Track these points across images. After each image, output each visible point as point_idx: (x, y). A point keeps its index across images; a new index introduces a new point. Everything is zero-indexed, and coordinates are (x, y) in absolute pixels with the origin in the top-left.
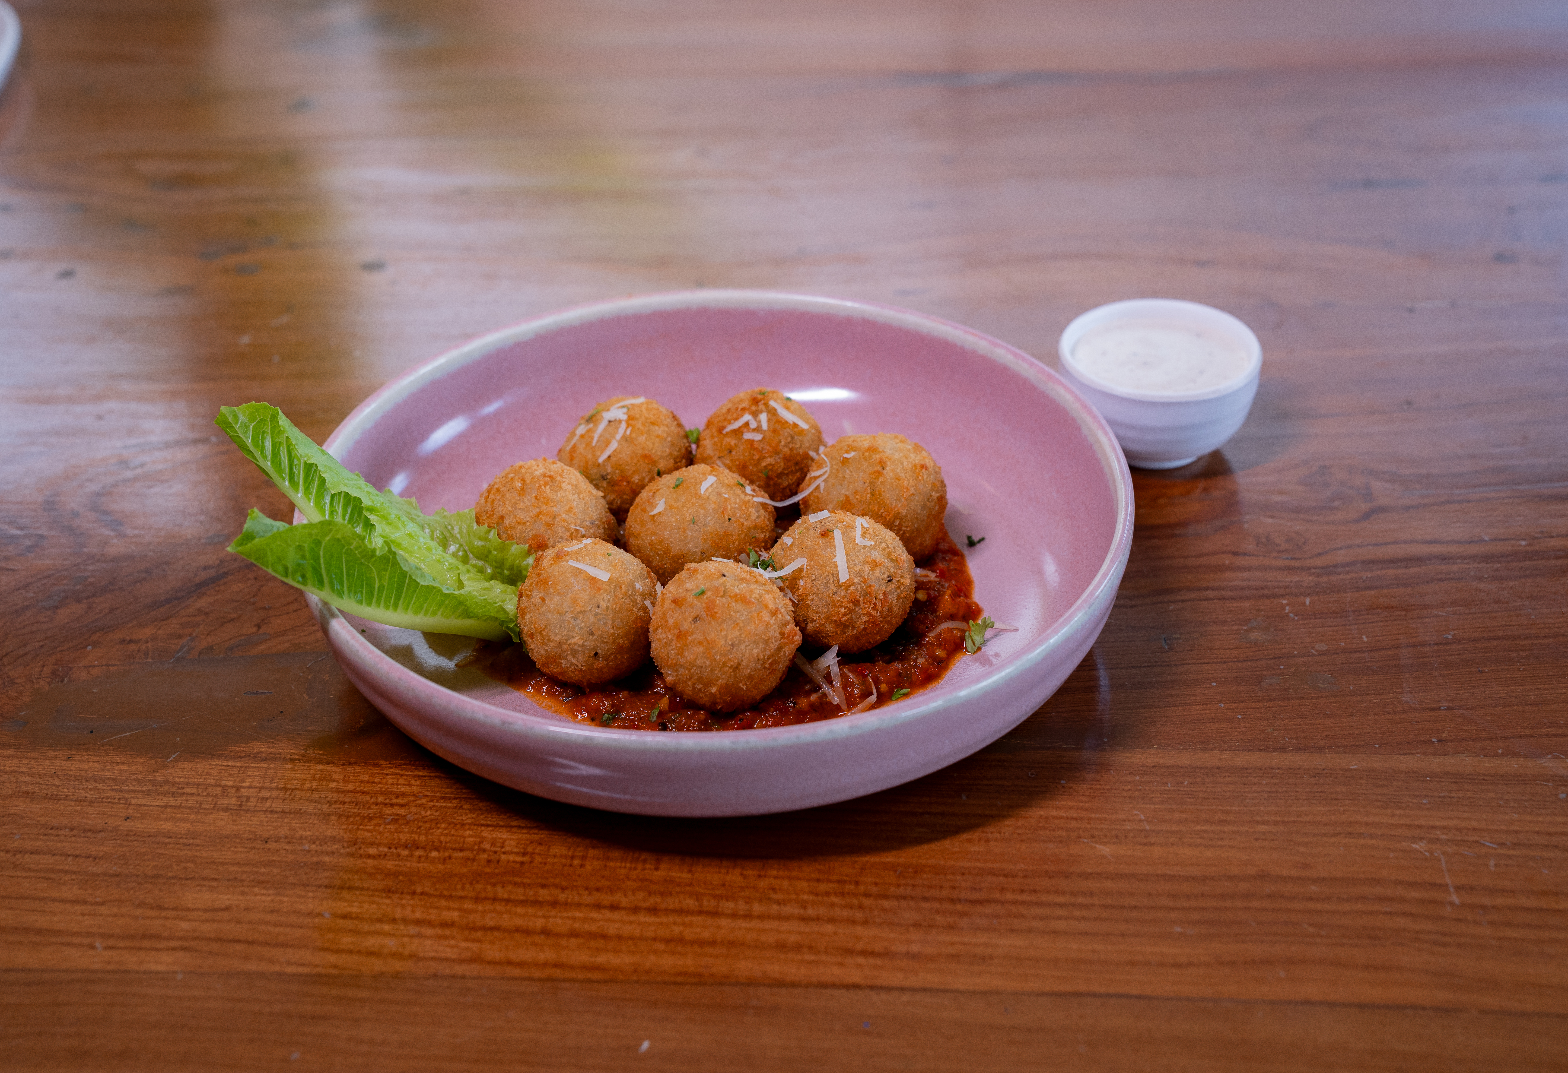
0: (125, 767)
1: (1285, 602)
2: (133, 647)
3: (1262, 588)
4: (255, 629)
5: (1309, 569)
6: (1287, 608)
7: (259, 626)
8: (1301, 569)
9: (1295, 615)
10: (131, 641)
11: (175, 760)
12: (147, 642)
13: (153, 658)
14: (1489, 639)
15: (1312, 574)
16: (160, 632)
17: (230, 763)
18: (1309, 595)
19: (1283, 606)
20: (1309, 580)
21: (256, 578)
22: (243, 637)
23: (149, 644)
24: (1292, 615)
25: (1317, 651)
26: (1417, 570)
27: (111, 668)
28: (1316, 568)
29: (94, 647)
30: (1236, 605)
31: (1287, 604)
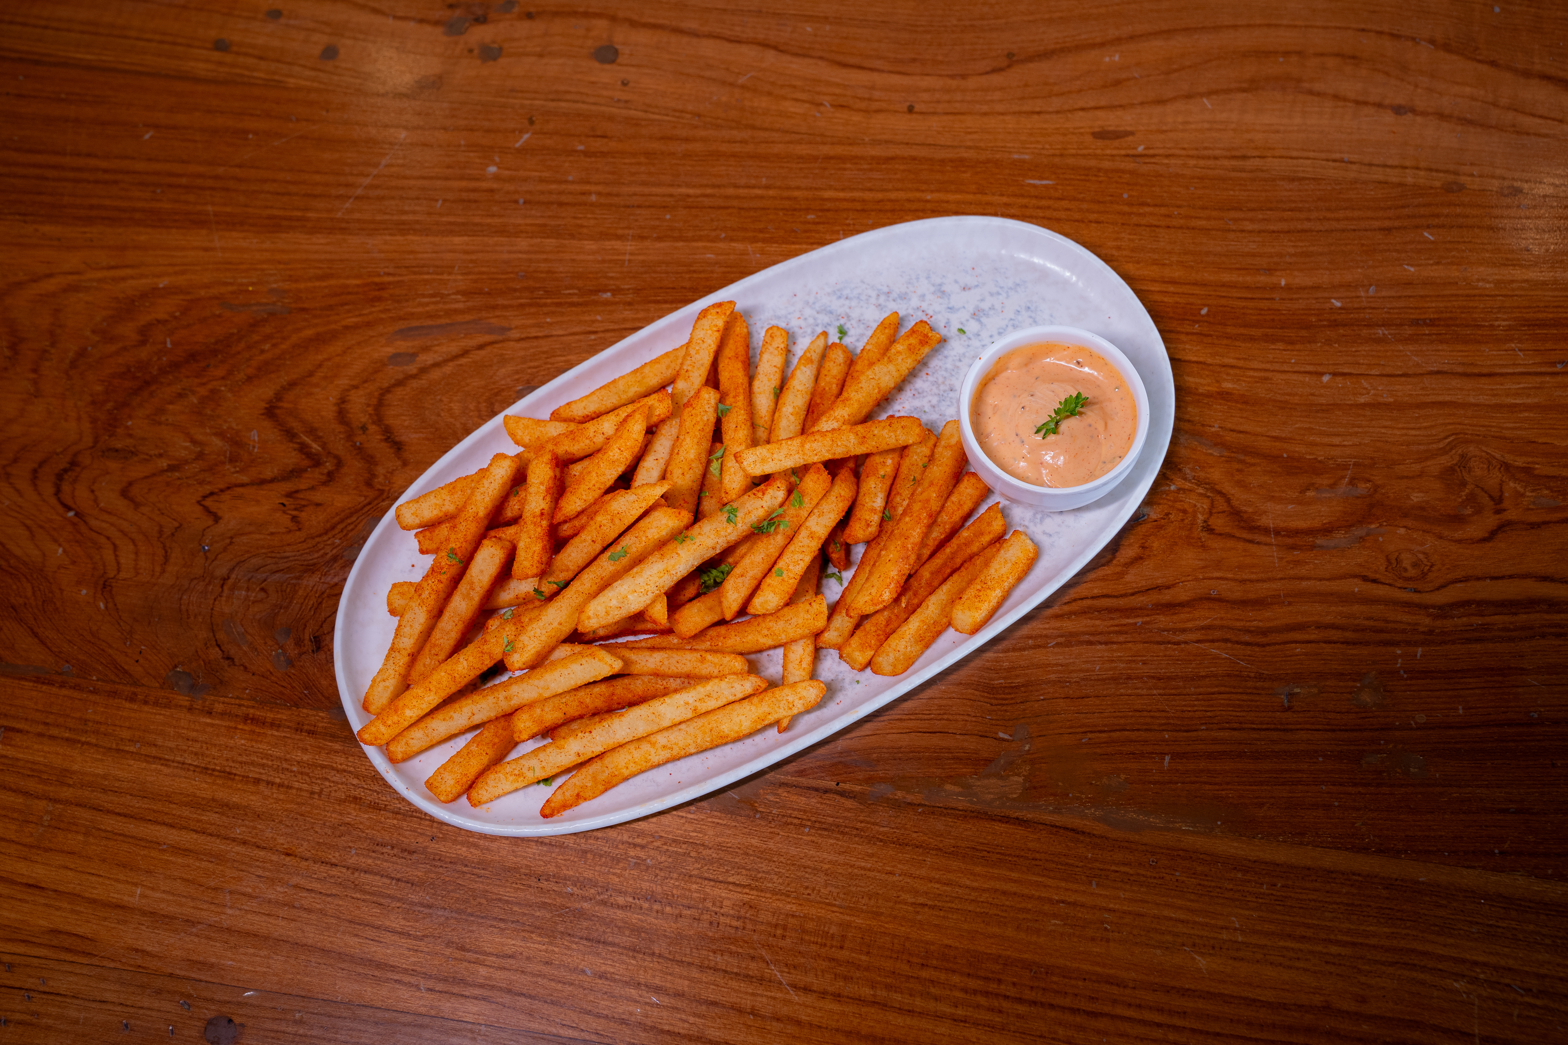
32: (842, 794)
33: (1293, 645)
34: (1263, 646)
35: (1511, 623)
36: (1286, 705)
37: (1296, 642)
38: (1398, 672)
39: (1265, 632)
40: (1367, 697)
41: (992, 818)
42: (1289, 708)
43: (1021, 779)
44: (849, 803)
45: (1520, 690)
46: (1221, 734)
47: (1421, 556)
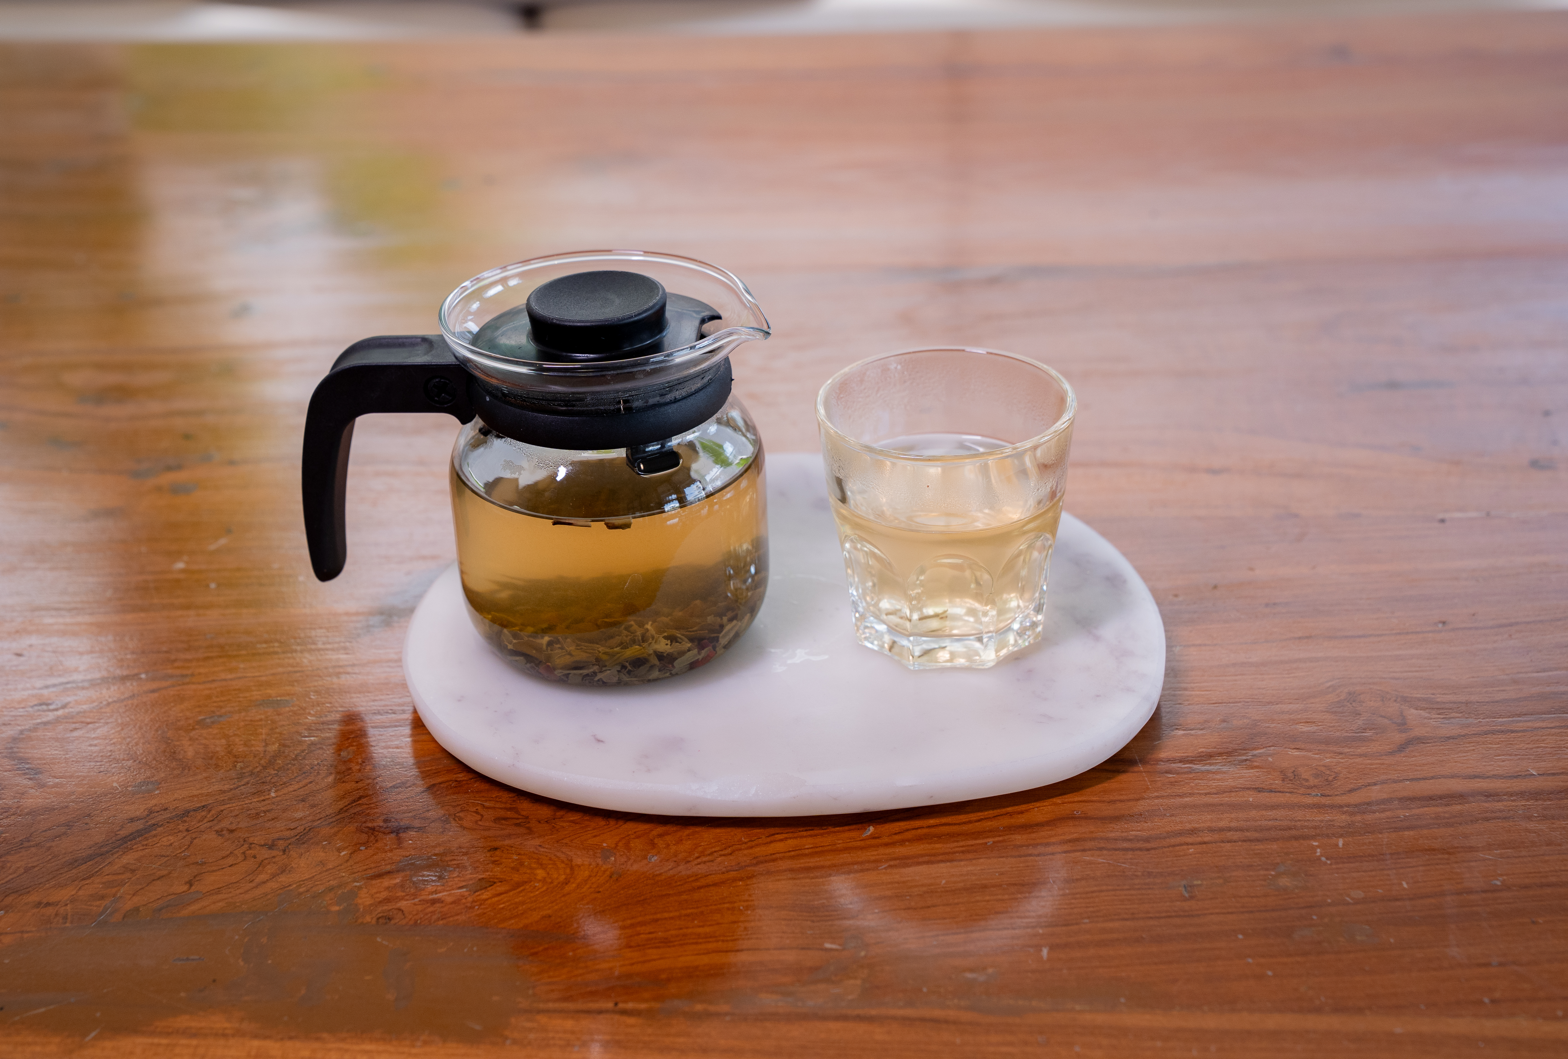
0: (38, 1049)
1: (1315, 844)
2: (50, 911)
3: (1290, 829)
4: (186, 888)
5: (1341, 806)
6: (1318, 850)
7: (190, 884)
8: (1332, 806)
9: (1327, 859)
10: (48, 904)
11: (94, 1038)
12: (66, 905)
13: (72, 922)
14: (1542, 886)
15: (1344, 813)
16: (81, 893)
17: (156, 1041)
18: (1341, 836)
19: (1314, 848)
20: (1342, 819)
21: (187, 830)
22: (173, 897)
23: (69, 907)
24: (1323, 859)
25: (1352, 899)
26: (1459, 807)
27: (26, 935)
28: (1348, 806)
29: (6, 912)
30: (1262, 847)
31: (1318, 847)
32: (624, 1012)
33: (1185, 847)
34: (1148, 850)
35: (1445, 813)
36: (1187, 895)
37: (1187, 844)
38: (1320, 859)
39: (1147, 840)
40: (1284, 881)
41: (824, 1018)
42: (1192, 898)
43: (859, 982)
44: (631, 1020)
45: (1472, 864)
46: (1111, 925)
47: (1323, 769)
